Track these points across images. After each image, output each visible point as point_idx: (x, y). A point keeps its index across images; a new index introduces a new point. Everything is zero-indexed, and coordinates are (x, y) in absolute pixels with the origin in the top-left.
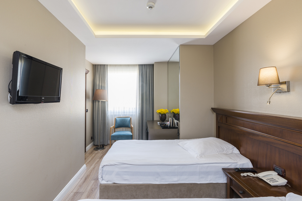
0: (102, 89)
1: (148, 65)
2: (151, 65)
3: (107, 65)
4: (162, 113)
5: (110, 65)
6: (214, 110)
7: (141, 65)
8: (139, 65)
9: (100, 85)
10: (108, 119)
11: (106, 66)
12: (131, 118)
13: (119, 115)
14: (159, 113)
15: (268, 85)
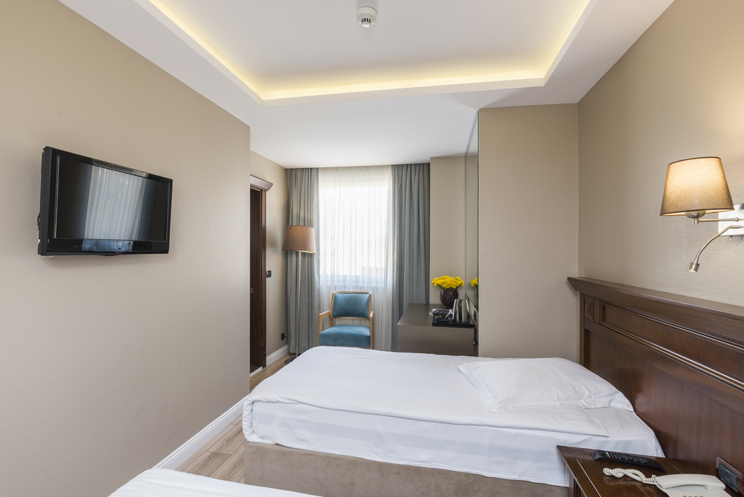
0: (306, 225)
1: (416, 165)
2: (423, 164)
3: (317, 168)
4: (444, 286)
5: (325, 168)
6: (573, 283)
7: (398, 166)
8: (394, 166)
9: (302, 215)
10: (319, 296)
11: (314, 172)
12: (370, 296)
13: (345, 287)
14: (438, 285)
15: (694, 214)
